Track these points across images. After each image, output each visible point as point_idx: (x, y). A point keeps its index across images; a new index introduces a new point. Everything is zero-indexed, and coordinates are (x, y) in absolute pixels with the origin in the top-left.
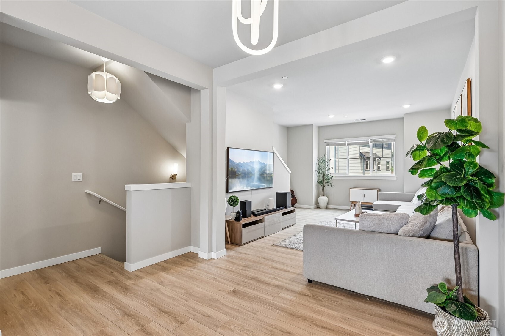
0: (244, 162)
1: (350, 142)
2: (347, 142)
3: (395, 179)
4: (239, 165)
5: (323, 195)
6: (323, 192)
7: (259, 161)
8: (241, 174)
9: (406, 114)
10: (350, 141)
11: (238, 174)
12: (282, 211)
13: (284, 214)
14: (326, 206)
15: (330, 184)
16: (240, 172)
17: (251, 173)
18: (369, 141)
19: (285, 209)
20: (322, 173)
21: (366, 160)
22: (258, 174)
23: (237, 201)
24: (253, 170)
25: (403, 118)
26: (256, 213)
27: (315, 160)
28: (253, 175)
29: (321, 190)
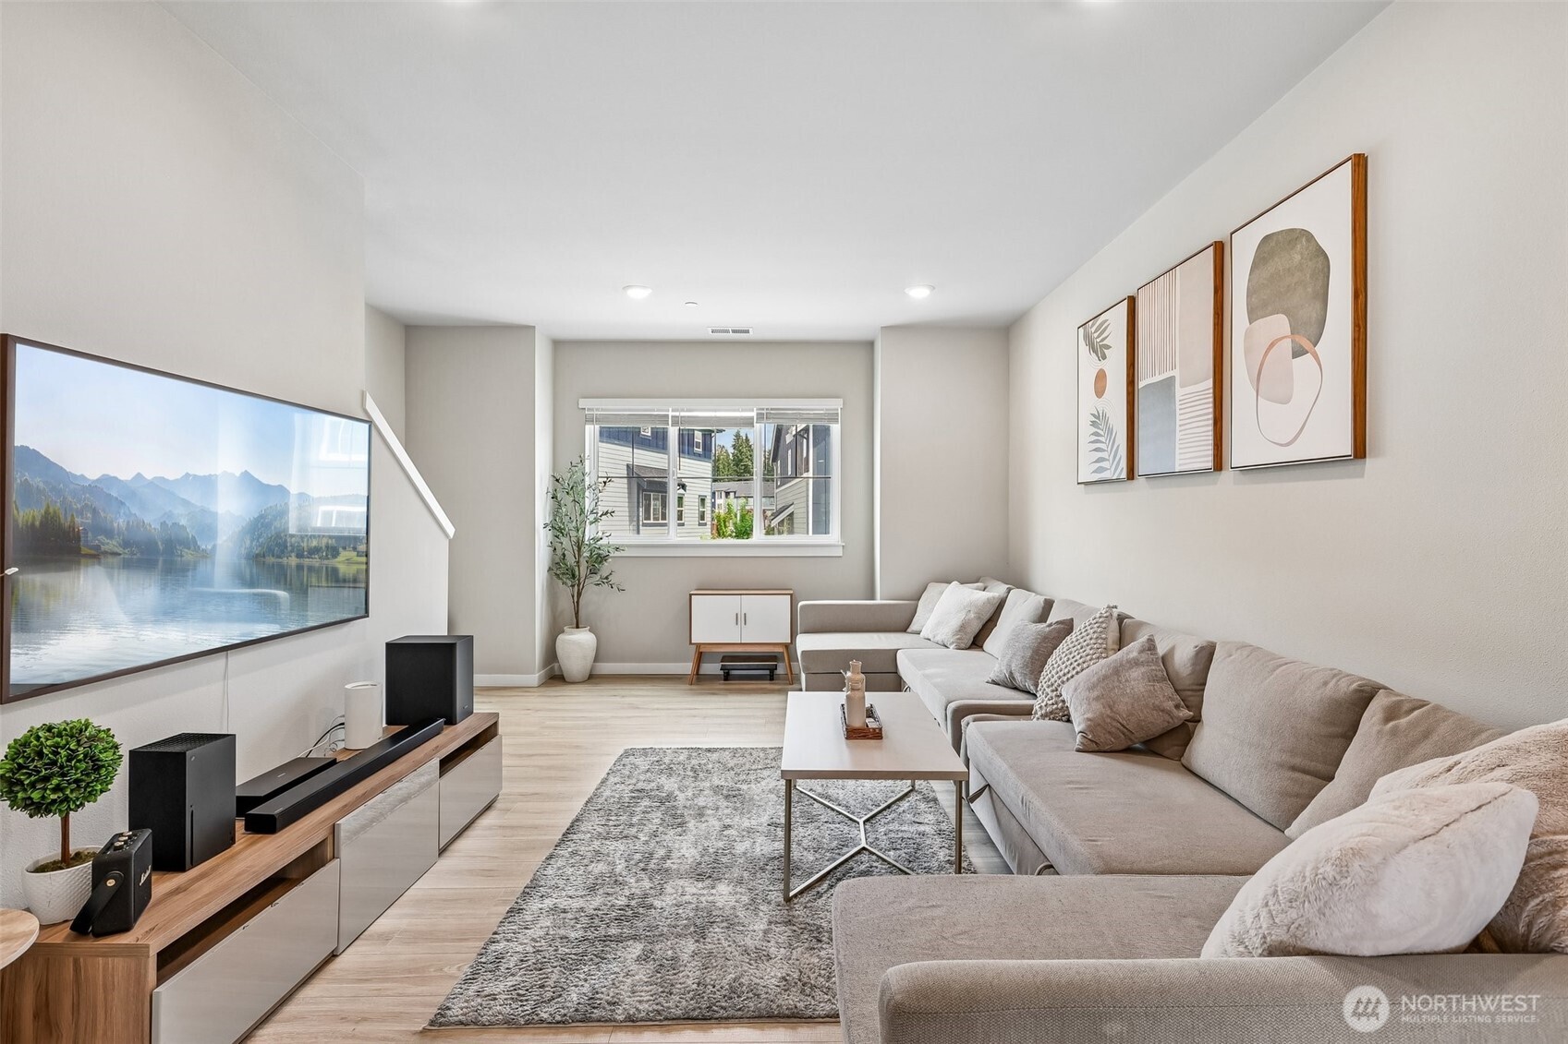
0: (139, 475)
1: (683, 414)
2: (671, 414)
3: (839, 552)
4: (102, 488)
5: (577, 627)
6: (577, 614)
7: (246, 475)
8: (119, 550)
9: (888, 329)
10: (683, 410)
11: (98, 547)
12: (437, 749)
13: (447, 763)
14: (589, 667)
15: (607, 578)
16: (109, 533)
17: (190, 543)
18: (753, 414)
19: (449, 732)
20: (573, 533)
21: (644, 490)
22: (243, 551)
23: (97, 768)
24: (209, 530)
25: (870, 345)
26: (274, 808)
27: (541, 480)
28: (207, 556)
29: (566, 604)
